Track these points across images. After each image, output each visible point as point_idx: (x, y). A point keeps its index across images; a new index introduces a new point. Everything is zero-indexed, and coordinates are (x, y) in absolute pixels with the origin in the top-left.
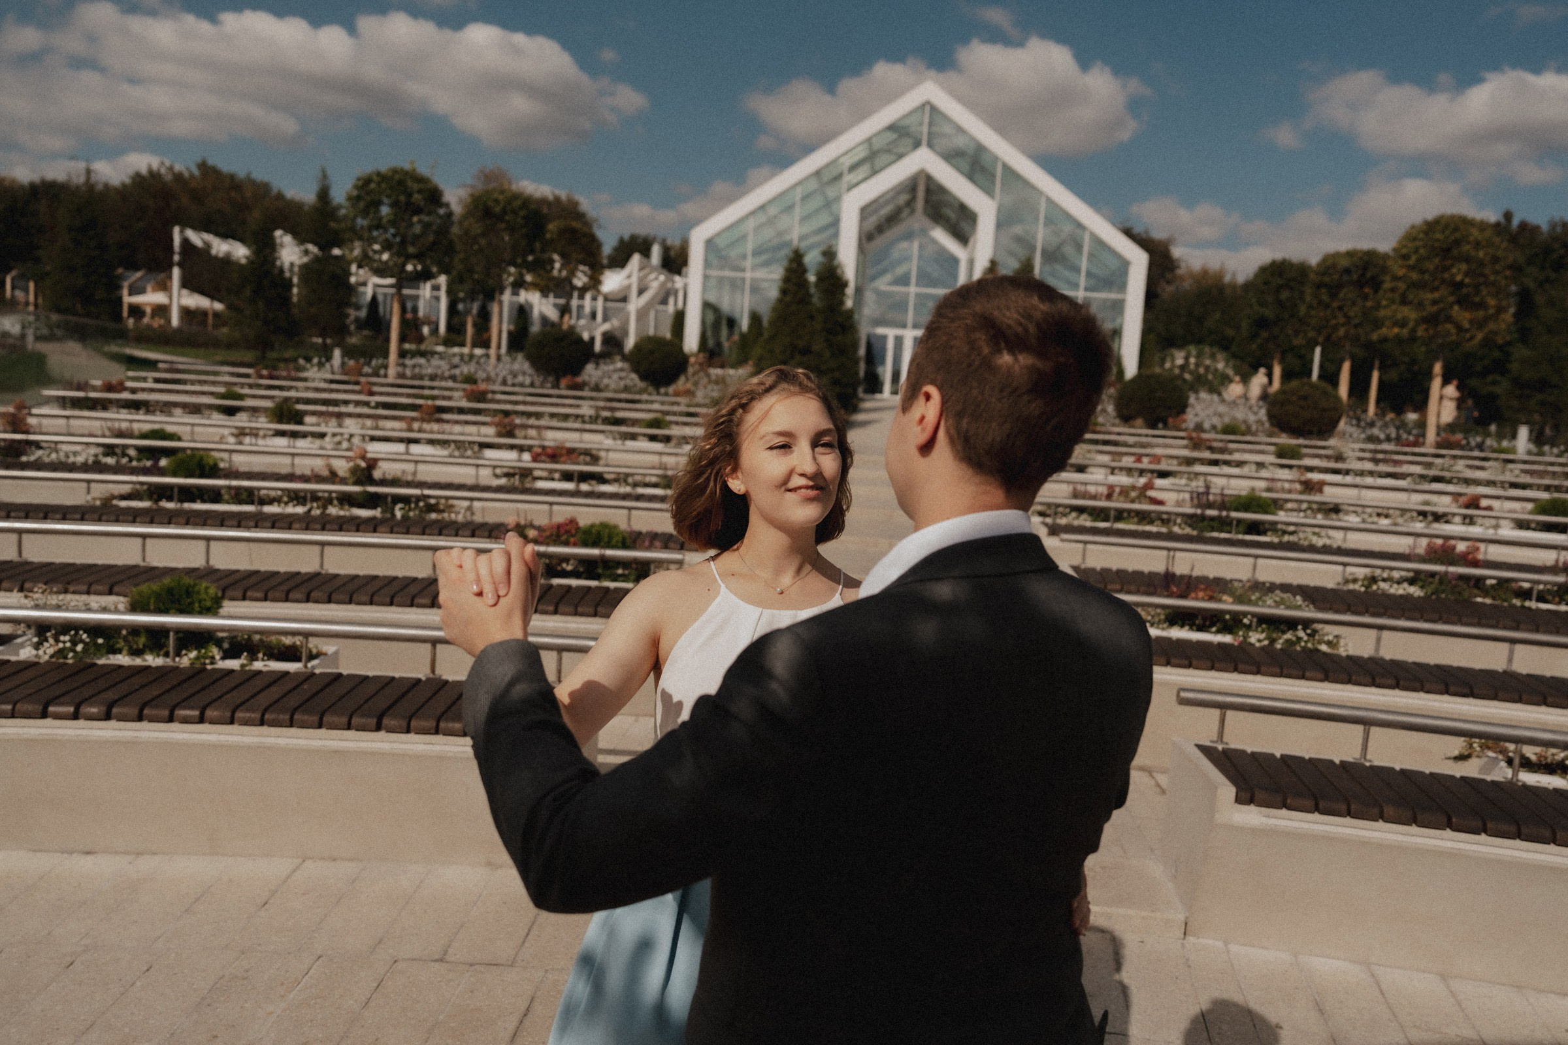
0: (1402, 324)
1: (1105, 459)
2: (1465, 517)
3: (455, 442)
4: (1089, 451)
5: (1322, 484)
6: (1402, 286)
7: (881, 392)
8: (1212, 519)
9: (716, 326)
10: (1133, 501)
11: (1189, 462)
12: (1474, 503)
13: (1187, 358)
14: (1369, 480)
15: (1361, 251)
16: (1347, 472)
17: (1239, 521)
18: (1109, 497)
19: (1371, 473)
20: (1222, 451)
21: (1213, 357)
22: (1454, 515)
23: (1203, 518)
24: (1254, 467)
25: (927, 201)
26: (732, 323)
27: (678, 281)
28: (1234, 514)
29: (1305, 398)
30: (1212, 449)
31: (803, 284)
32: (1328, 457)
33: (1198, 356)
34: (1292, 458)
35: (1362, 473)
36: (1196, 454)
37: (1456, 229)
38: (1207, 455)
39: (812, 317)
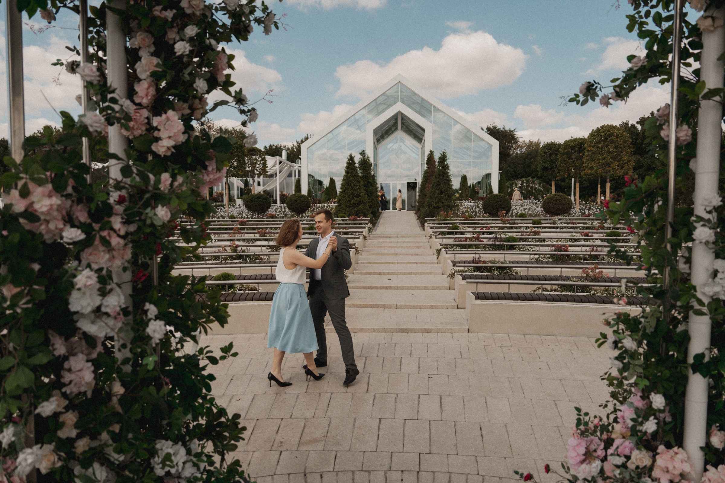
0: (592, 168)
1: (471, 230)
2: (584, 239)
3: (246, 239)
4: (465, 227)
5: (540, 232)
6: (590, 153)
7: (389, 209)
8: (498, 245)
9: (314, 184)
10: (473, 241)
11: (503, 228)
12: (587, 235)
13: (522, 184)
14: (565, 230)
15: (579, 139)
16: (557, 228)
17: (507, 245)
18: (466, 241)
19: (565, 227)
20: (514, 223)
21: (533, 183)
22: (581, 239)
23: (495, 245)
24: (525, 228)
25: (403, 123)
26: (320, 183)
27: (296, 166)
28: (505, 243)
29: (556, 200)
30: (509, 223)
31: (355, 169)
32: (551, 223)
33: (528, 182)
34: (538, 224)
35: (562, 228)
36: (505, 225)
37: (609, 131)
38: (507, 225)
39: (359, 182)
